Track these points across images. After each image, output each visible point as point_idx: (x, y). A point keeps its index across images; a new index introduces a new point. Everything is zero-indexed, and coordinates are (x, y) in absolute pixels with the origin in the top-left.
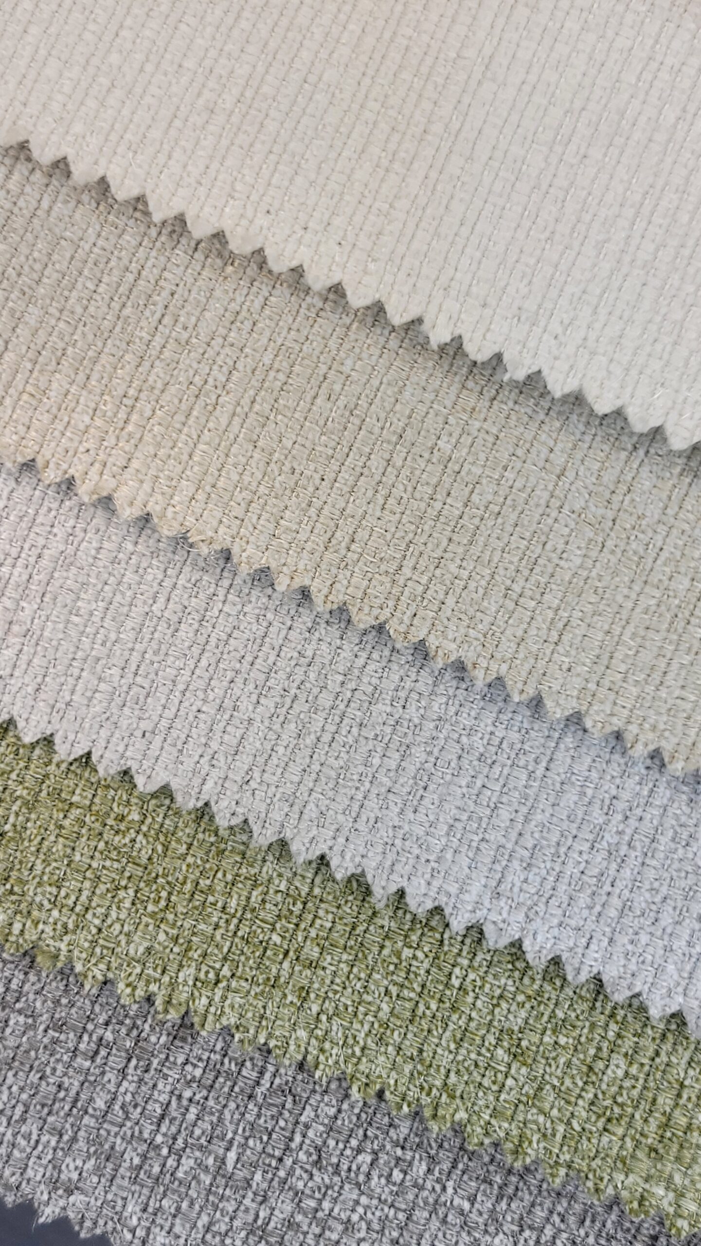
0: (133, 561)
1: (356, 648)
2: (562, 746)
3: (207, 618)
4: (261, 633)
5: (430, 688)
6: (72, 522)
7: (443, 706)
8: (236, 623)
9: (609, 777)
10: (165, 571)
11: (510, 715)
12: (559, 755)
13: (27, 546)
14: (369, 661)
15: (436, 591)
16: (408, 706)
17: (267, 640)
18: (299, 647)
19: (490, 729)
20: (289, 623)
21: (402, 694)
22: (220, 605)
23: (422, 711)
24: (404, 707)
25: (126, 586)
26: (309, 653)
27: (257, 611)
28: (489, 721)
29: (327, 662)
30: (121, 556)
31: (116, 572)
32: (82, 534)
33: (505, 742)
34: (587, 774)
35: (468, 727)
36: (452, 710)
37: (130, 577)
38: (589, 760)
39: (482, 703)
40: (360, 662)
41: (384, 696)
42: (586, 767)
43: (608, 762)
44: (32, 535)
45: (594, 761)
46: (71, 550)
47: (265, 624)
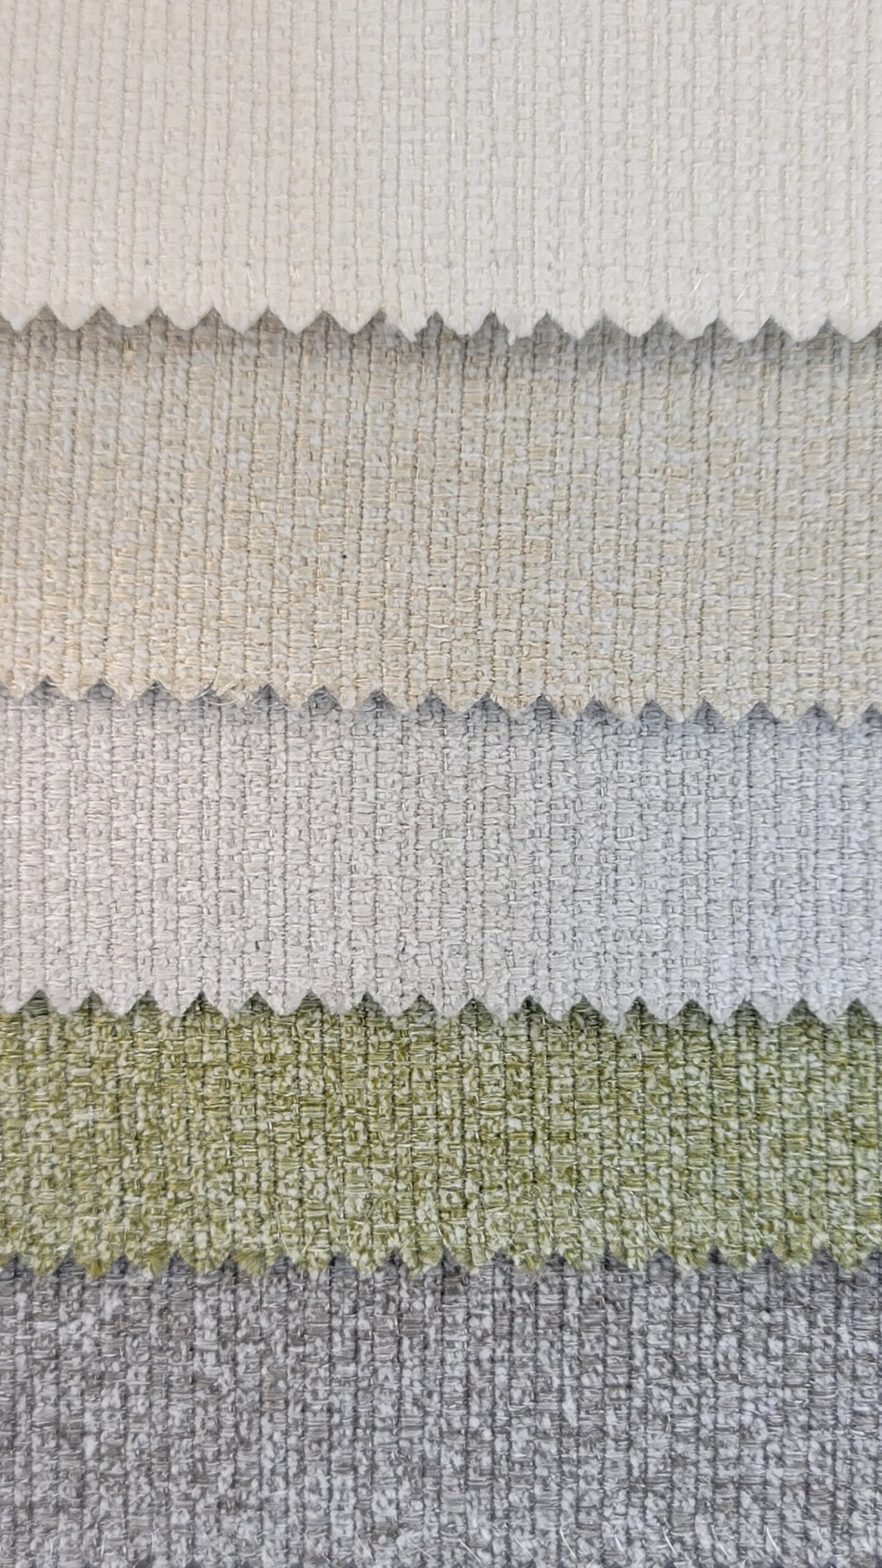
0: (159, 747)
1: (465, 739)
2: (756, 752)
3: (274, 778)
4: (345, 769)
5: (572, 749)
6: (66, 732)
7: (596, 764)
8: (311, 770)
9: (827, 766)
10: (201, 743)
11: (680, 742)
12: (757, 765)
13: (24, 782)
14: (487, 749)
15: (533, 632)
16: (555, 782)
17: (356, 773)
18: (398, 765)
19: (663, 768)
20: (373, 743)
21: (542, 770)
22: (283, 755)
23: (574, 781)
24: (551, 785)
25: (162, 780)
26: (412, 768)
27: (330, 745)
28: (658, 759)
29: (436, 770)
30: (141, 747)
31: (143, 769)
32: (85, 741)
33: (687, 776)
34: (799, 772)
35: (636, 777)
36: (609, 764)
37: (163, 768)
38: (795, 755)
39: (641, 742)
40: (477, 753)
41: (521, 782)
42: (795, 765)
43: (818, 747)
44: (25, 767)
45: (801, 754)
46: (78, 765)
47: (345, 756)
